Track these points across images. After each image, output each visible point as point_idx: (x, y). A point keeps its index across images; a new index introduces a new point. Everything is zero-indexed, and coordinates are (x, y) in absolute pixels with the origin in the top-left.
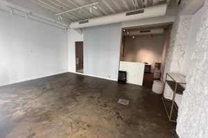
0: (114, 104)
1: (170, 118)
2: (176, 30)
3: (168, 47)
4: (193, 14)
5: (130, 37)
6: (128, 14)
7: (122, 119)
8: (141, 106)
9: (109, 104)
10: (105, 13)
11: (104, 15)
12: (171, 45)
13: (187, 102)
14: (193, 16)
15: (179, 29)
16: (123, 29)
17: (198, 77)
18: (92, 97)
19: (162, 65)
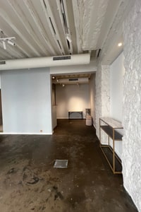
0: (49, 172)
1: (114, 171)
2: (100, 78)
3: (95, 94)
4: (111, 64)
5: (60, 85)
6: (55, 59)
7: (62, 197)
8: (82, 163)
9: (41, 176)
10: (28, 55)
11: (27, 57)
12: (97, 91)
13: (130, 150)
14: (111, 66)
15: (102, 77)
16: (52, 76)
17: (136, 120)
18: (13, 171)
19: (92, 111)
